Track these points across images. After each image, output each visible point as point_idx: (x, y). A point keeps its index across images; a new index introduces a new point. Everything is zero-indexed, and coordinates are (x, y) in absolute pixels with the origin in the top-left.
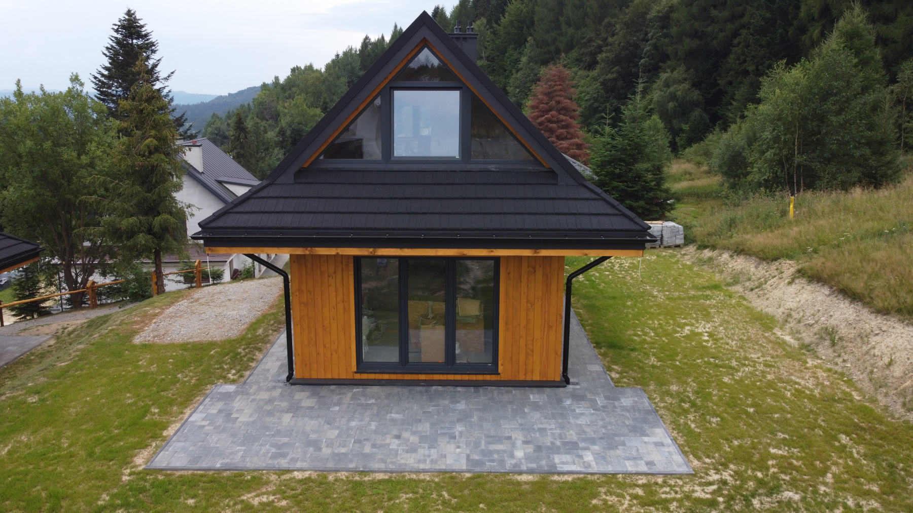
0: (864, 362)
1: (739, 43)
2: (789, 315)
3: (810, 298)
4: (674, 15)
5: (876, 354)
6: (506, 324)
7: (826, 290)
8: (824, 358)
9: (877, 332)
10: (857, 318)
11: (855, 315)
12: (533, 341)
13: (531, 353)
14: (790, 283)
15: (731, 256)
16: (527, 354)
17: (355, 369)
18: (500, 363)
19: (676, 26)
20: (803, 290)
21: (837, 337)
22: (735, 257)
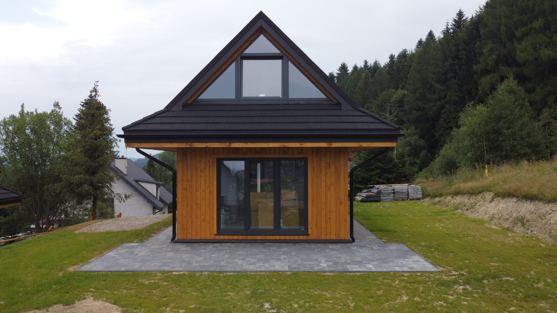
0: (545, 228)
1: (445, 112)
2: (493, 217)
3: (505, 206)
4: (405, 99)
5: (552, 223)
6: (313, 201)
7: (515, 200)
8: (518, 232)
9: (550, 212)
10: (536, 209)
11: (534, 207)
12: (330, 212)
13: (329, 220)
14: (491, 202)
15: (452, 197)
16: (326, 221)
17: (215, 232)
18: (309, 227)
19: (408, 104)
20: (500, 203)
21: (525, 221)
22: (455, 197)
